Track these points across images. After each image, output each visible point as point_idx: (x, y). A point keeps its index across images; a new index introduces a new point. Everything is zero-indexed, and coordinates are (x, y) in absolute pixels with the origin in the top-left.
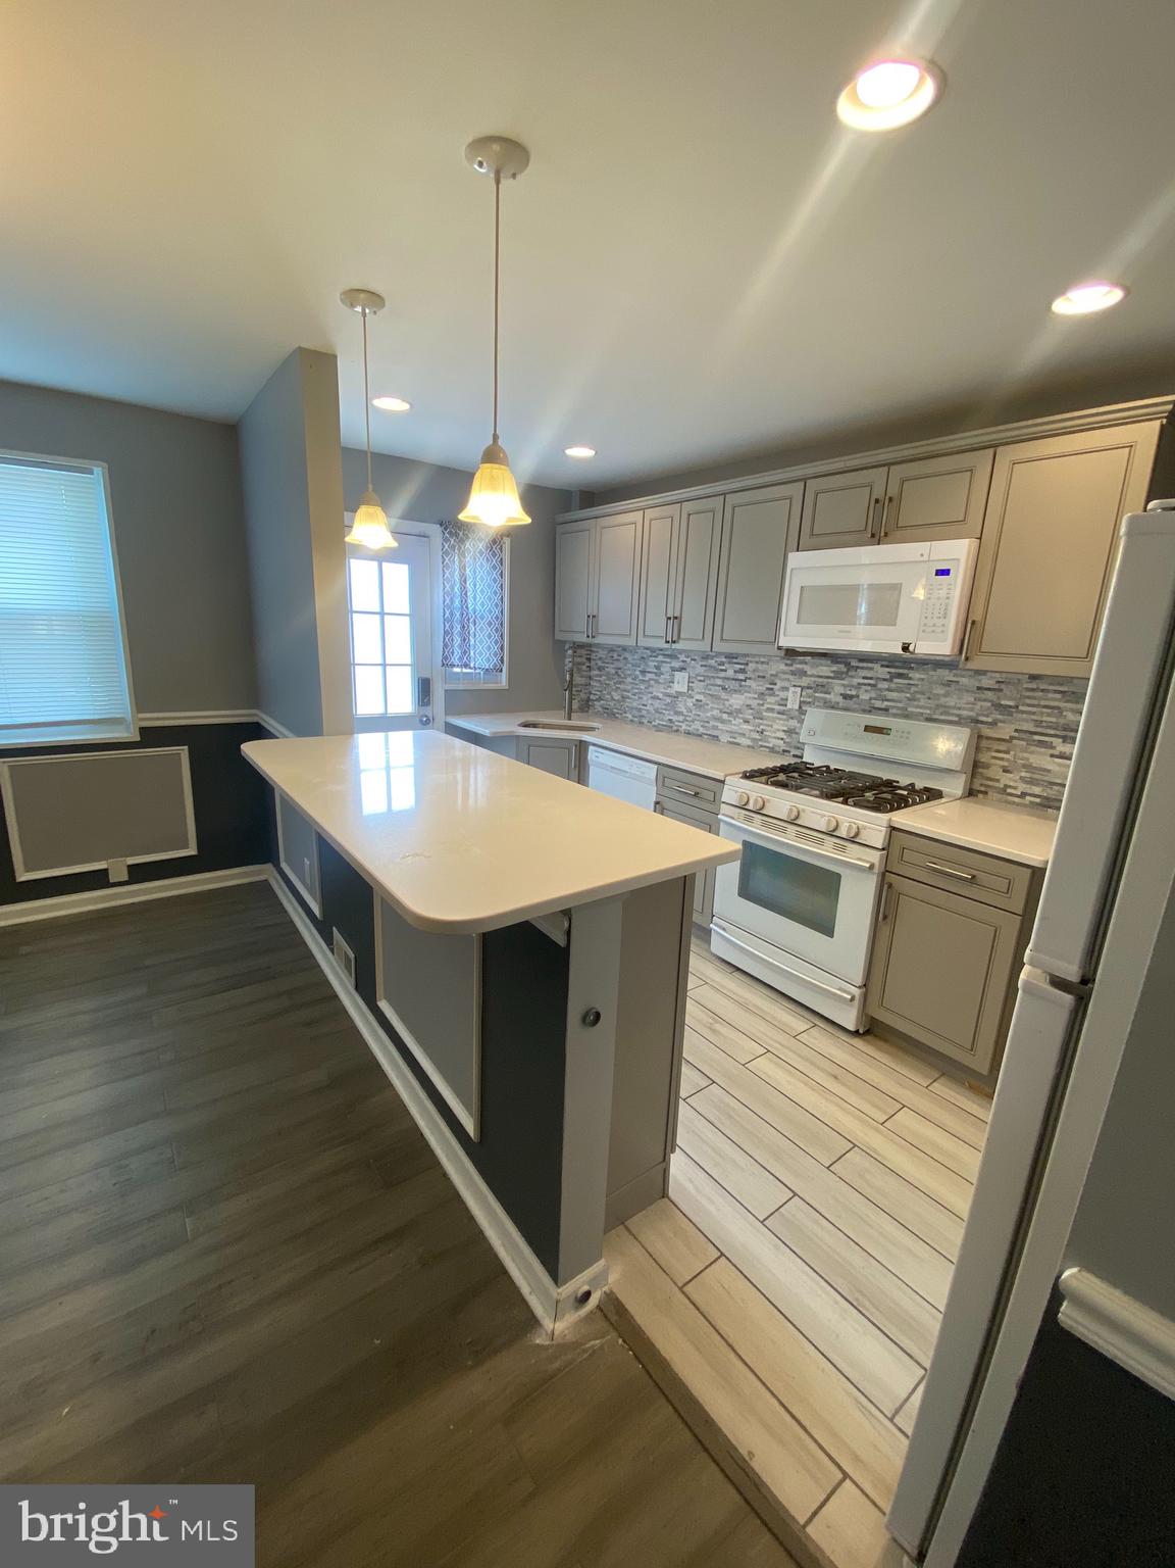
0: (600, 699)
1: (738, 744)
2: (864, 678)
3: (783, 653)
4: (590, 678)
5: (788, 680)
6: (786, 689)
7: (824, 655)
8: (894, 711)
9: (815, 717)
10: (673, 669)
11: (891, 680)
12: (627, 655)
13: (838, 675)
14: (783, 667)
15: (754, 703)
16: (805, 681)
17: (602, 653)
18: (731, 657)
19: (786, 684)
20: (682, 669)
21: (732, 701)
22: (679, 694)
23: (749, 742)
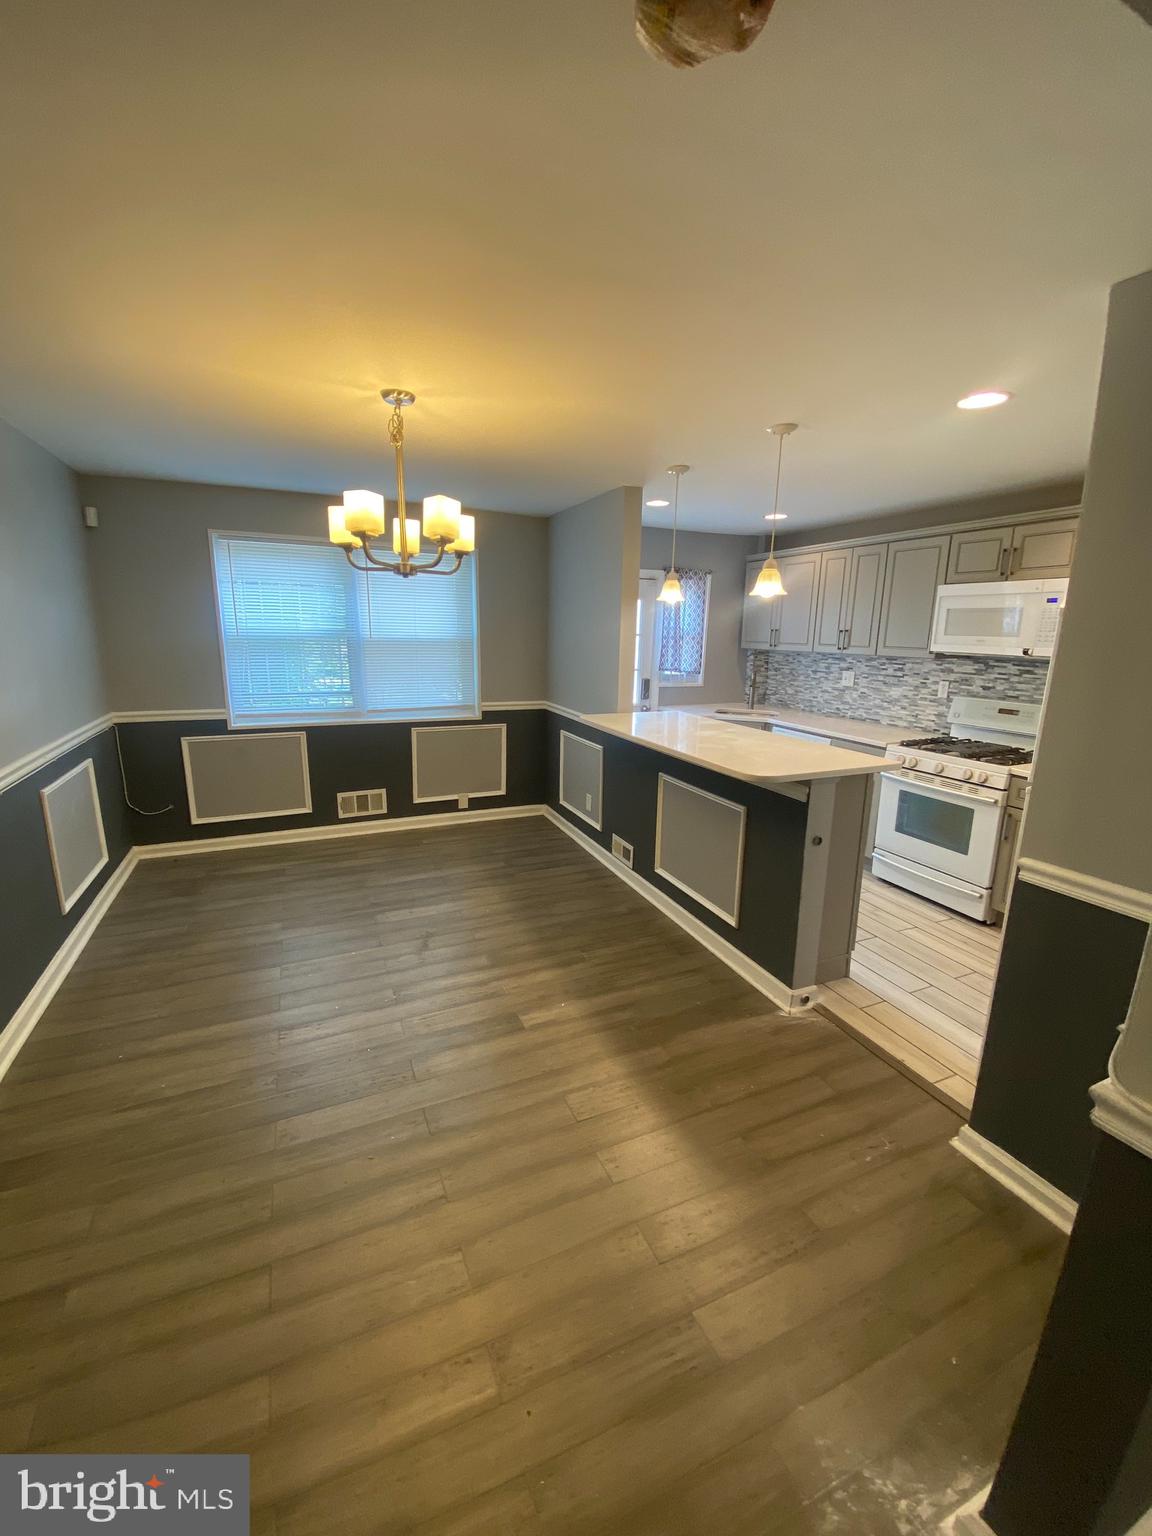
0: (775, 694)
1: (896, 726)
2: (1000, 674)
3: (933, 656)
4: (767, 677)
5: (938, 676)
6: (937, 683)
7: (968, 657)
8: (1023, 698)
9: (960, 703)
10: (842, 669)
11: (1020, 675)
12: (801, 658)
13: (978, 672)
14: (935, 666)
15: (910, 694)
16: (952, 677)
17: (779, 658)
18: (890, 659)
19: (937, 679)
20: (848, 669)
21: (892, 693)
22: (847, 688)
23: (905, 724)
